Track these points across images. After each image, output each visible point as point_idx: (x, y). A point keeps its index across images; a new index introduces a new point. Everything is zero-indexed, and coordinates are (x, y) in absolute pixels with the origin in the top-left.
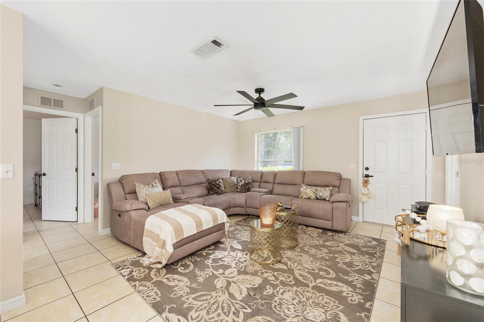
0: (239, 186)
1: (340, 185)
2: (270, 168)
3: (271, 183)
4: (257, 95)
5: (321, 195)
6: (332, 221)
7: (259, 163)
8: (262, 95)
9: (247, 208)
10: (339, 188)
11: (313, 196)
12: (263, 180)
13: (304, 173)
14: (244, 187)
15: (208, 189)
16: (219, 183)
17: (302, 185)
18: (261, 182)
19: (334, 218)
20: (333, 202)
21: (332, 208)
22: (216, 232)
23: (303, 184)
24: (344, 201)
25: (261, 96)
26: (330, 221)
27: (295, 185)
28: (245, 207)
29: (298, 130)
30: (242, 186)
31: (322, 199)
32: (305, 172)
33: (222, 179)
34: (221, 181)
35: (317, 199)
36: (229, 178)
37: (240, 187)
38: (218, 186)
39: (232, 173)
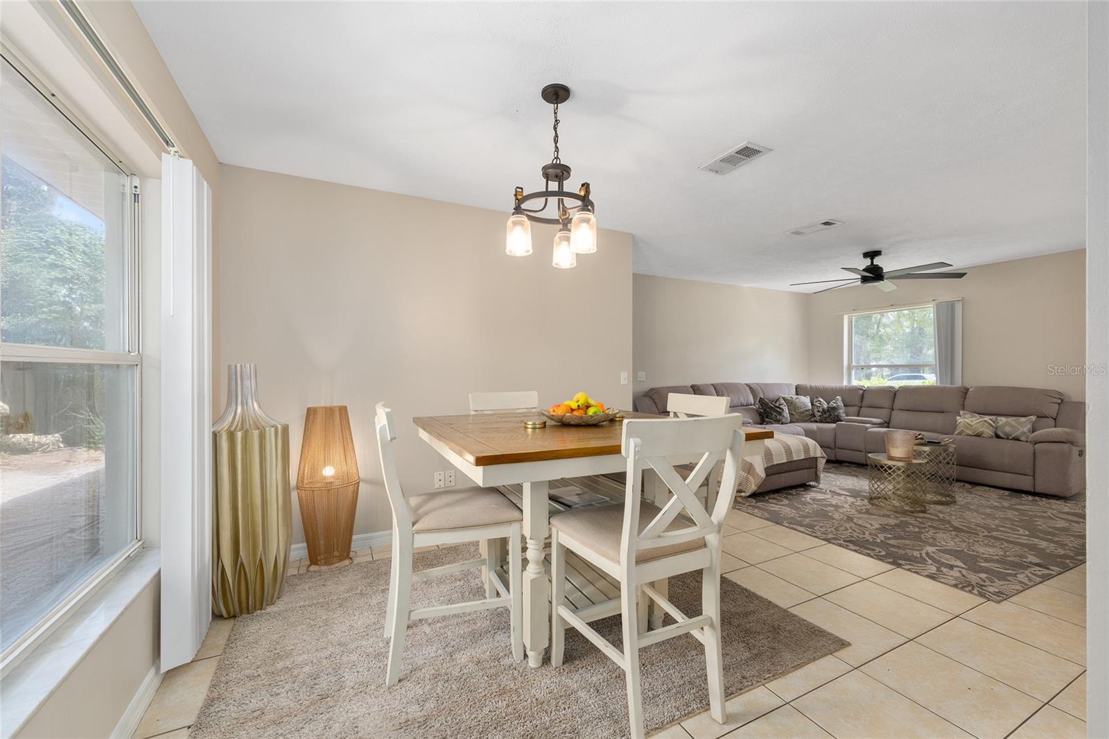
0: (819, 411)
1: (1057, 414)
2: (877, 382)
3: (884, 408)
4: (868, 262)
5: (1007, 431)
6: (1034, 476)
7: (853, 373)
8: (877, 261)
9: (837, 450)
10: (1055, 419)
11: (989, 432)
12: (865, 402)
13: (965, 391)
14: (828, 414)
15: (760, 414)
16: (780, 405)
17: (961, 412)
18: (861, 407)
19: (1037, 471)
20: (1036, 443)
21: (1034, 453)
22: (807, 469)
23: (963, 410)
24: (1064, 440)
25: (875, 263)
26: (1029, 475)
27: (942, 412)
28: (833, 447)
29: (951, 306)
30: (825, 413)
31: (1010, 438)
32: (967, 390)
33: (784, 399)
34: (782, 401)
35: (998, 436)
36: (797, 398)
37: (820, 414)
38: (779, 410)
39: (799, 390)
